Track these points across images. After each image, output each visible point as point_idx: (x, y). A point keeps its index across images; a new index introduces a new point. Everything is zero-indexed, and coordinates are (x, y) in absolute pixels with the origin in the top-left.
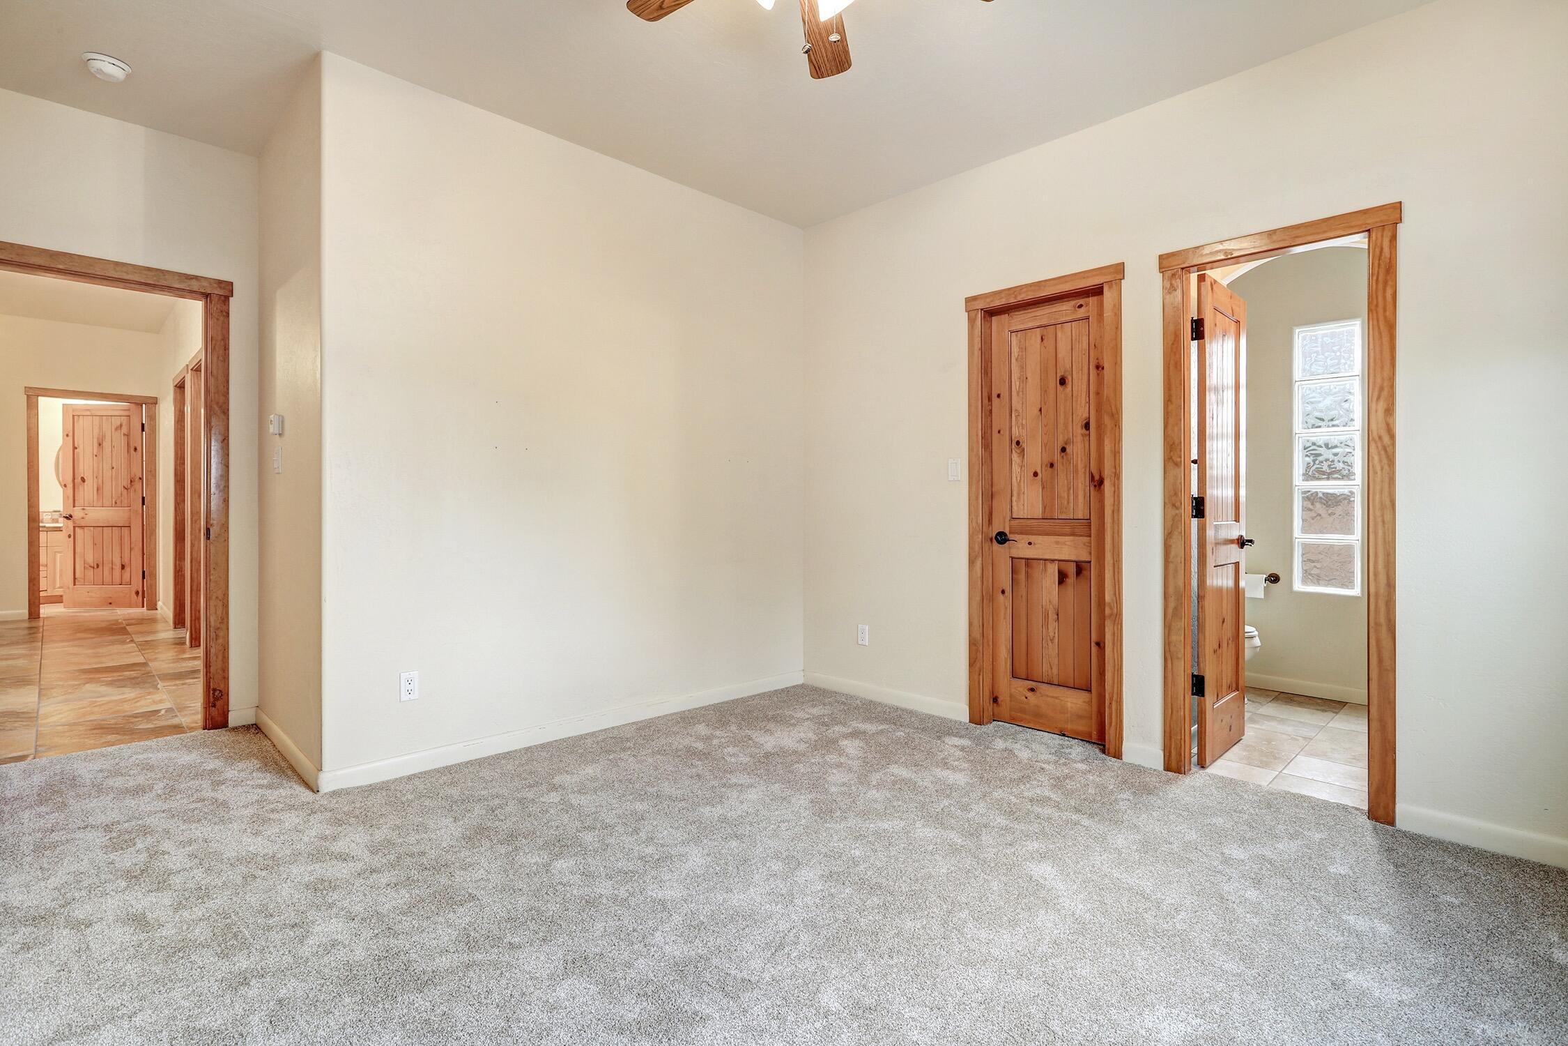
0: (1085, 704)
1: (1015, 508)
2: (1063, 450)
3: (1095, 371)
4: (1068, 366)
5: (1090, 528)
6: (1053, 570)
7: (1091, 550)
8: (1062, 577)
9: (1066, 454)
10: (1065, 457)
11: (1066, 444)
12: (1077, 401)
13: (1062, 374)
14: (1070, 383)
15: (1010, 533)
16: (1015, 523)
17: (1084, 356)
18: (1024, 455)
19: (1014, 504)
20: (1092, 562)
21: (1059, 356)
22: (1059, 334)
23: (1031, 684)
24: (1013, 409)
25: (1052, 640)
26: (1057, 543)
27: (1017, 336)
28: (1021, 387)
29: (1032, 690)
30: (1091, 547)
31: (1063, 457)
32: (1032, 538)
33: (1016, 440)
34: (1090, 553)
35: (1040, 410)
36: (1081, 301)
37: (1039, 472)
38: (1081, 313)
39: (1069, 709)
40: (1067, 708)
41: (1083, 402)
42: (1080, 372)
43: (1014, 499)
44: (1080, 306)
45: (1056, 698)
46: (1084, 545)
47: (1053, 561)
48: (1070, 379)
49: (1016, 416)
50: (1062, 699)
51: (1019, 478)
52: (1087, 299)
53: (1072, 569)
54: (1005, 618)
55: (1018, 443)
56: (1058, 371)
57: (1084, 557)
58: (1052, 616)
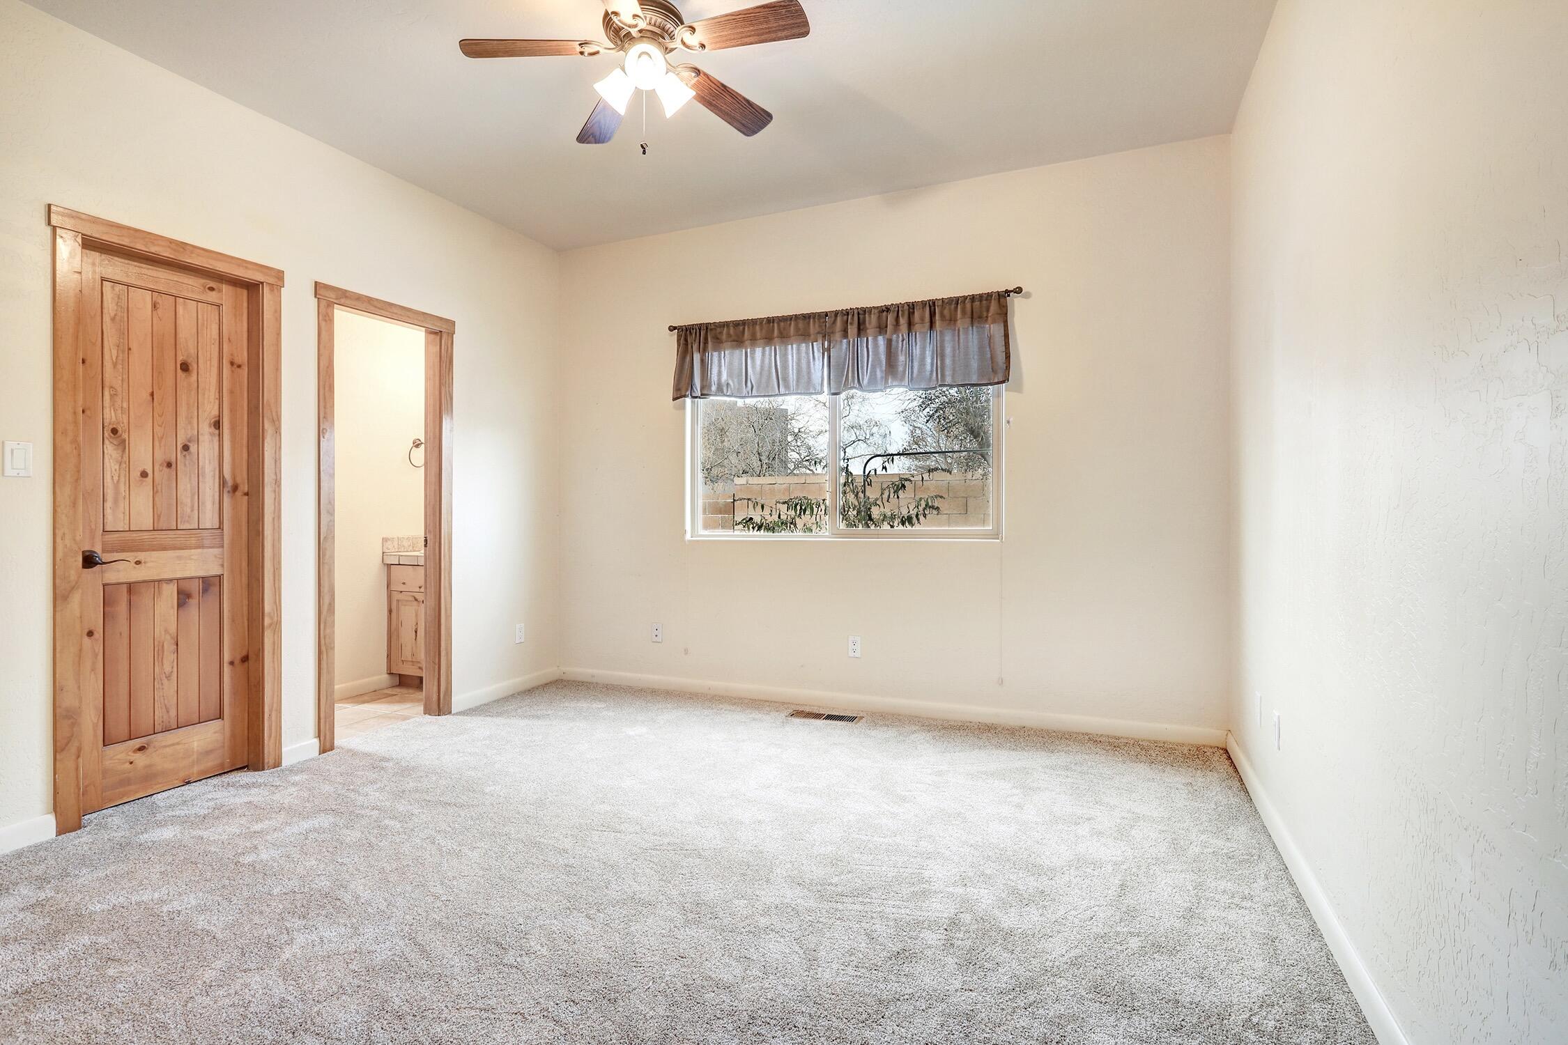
0: (217, 735)
1: (109, 517)
2: (186, 448)
3: (229, 366)
4: (193, 351)
5: (223, 538)
6: (170, 592)
7: (223, 561)
8: (183, 597)
9: (190, 453)
10: (188, 457)
11: (189, 441)
12: (204, 394)
13: (185, 358)
14: (195, 372)
15: (104, 551)
16: (109, 537)
17: (213, 346)
18: (125, 448)
19: (108, 511)
20: (225, 576)
21: (181, 335)
22: (180, 310)
23: (137, 743)
24: (107, 384)
25: (168, 677)
26: (179, 558)
27: (113, 287)
28: (120, 358)
29: (142, 749)
30: (223, 558)
31: (185, 456)
32: (141, 556)
33: (111, 427)
34: (223, 566)
35: (152, 394)
36: (212, 284)
37: (150, 472)
38: (212, 297)
39: (195, 750)
40: (193, 748)
41: (212, 398)
42: (208, 362)
43: (109, 504)
44: (211, 289)
45: (178, 744)
46: (215, 557)
47: (171, 580)
48: (195, 366)
49: (111, 395)
50: (183, 742)
51: (116, 478)
52: (220, 285)
53: (195, 587)
54: (93, 670)
55: (114, 431)
56: (179, 353)
57: (214, 570)
58: (169, 647)
